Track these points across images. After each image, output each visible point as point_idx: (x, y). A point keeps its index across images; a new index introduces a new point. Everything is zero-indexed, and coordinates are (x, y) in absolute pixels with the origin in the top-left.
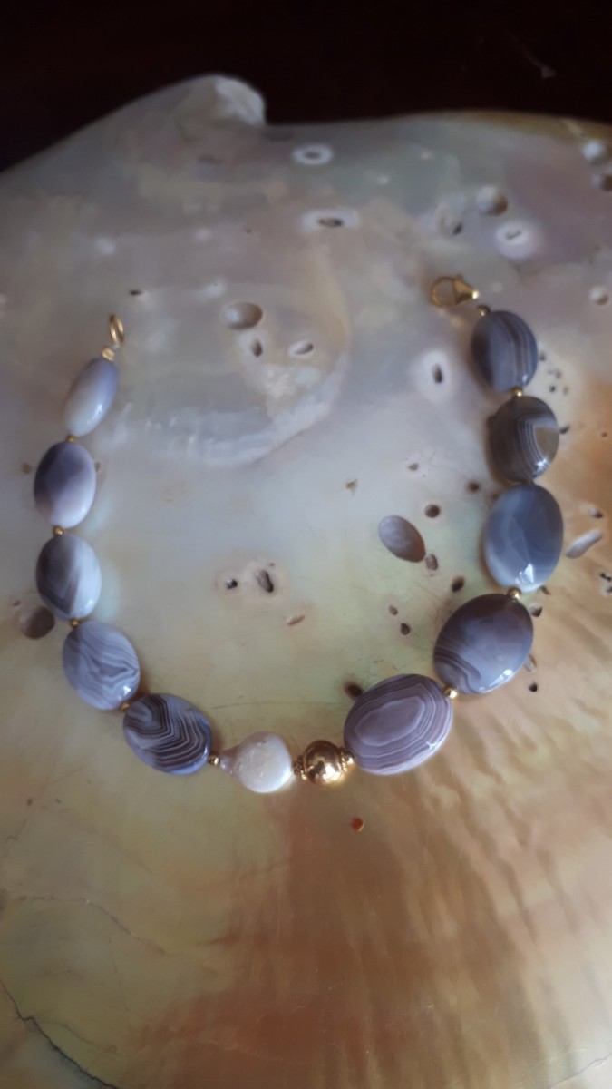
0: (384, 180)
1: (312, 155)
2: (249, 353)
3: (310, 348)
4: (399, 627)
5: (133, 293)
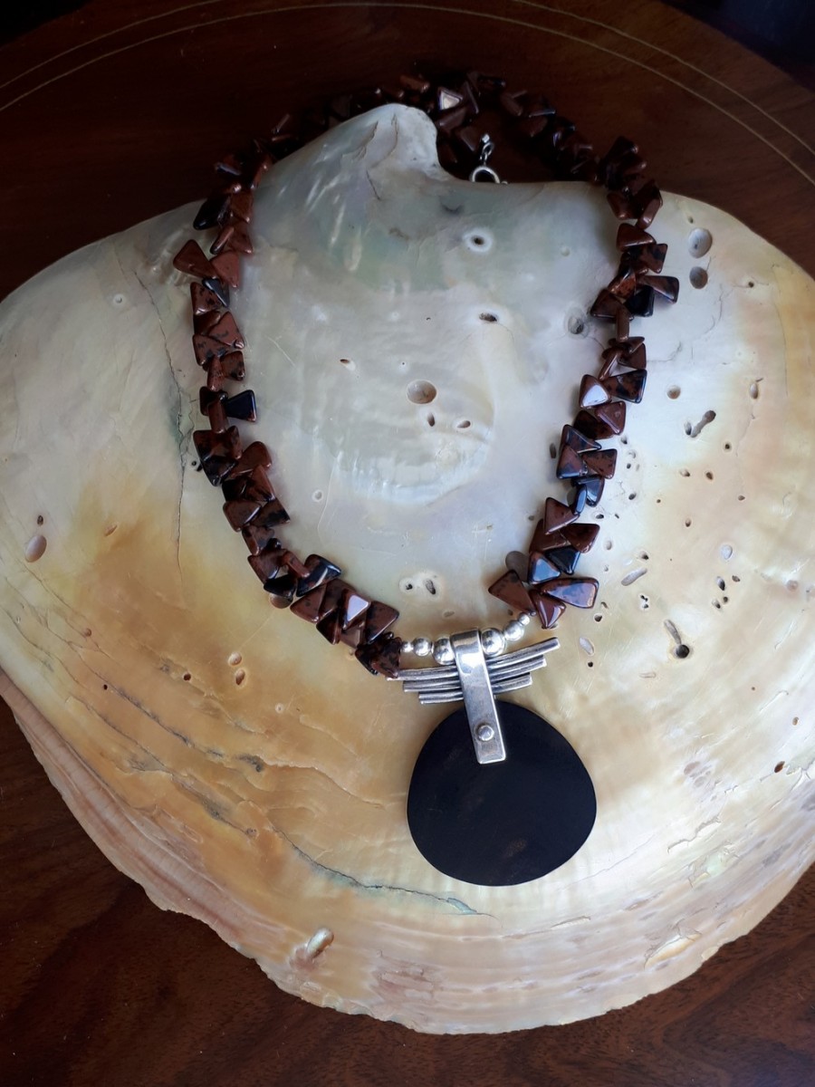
0: (530, 278)
1: (478, 241)
2: (426, 423)
3: (467, 424)
5: (342, 361)
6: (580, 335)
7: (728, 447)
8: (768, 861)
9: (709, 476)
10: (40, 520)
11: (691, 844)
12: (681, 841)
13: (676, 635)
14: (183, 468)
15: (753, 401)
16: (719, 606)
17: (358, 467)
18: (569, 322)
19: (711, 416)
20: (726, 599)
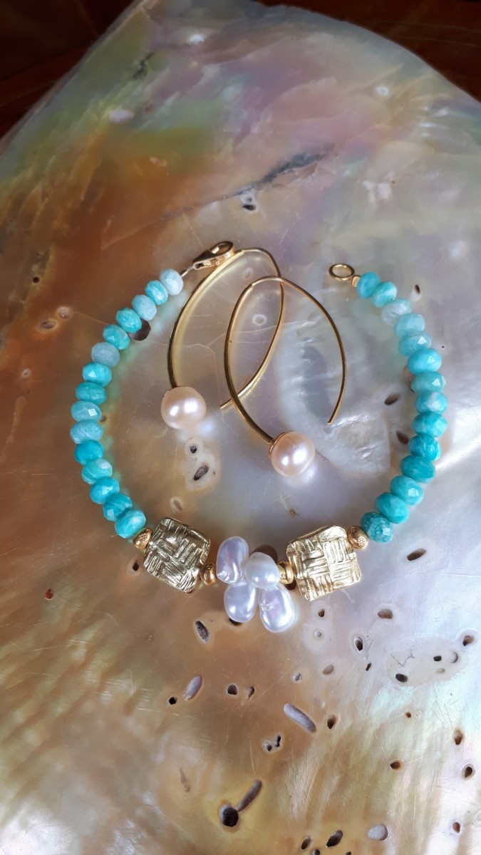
2: (386, 394)
5: (418, 288)
10: (148, 109)
13: (247, 802)
14: (240, 193)
16: (305, 846)
20: (318, 853)
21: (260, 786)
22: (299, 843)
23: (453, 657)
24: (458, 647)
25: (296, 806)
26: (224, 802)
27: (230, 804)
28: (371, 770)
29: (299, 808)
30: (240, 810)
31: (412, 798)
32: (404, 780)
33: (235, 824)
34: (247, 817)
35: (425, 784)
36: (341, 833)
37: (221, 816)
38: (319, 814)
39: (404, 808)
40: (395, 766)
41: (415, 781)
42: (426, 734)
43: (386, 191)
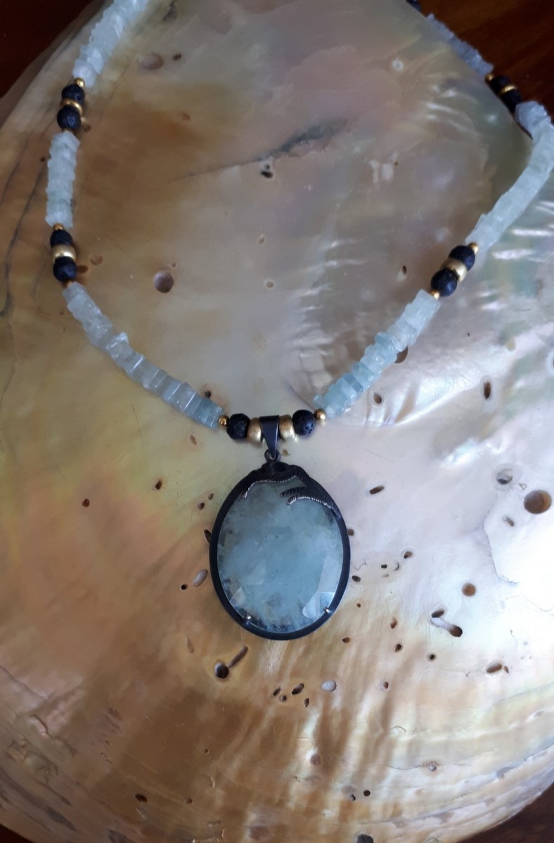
3: (379, 400)
4: (201, 502)
5: (405, 269)
6: (496, 483)
7: (432, 657)
8: (52, 813)
9: (399, 647)
10: (177, 57)
11: (44, 734)
12: (44, 725)
13: (236, 661)
14: (260, 159)
15: (485, 669)
16: (276, 693)
17: (308, 313)
18: (506, 470)
19: (457, 632)
20: (285, 698)
21: (246, 650)
22: (272, 691)
23: (396, 566)
24: (400, 559)
25: (272, 665)
26: (219, 661)
27: (223, 663)
28: (328, 642)
29: (273, 667)
30: (230, 667)
31: (356, 662)
32: (351, 651)
33: (226, 676)
34: (236, 673)
35: (366, 654)
36: (302, 685)
37: (216, 670)
38: (288, 672)
39: (349, 670)
40: (346, 640)
41: (359, 651)
42: (370, 620)
43: (388, 171)
